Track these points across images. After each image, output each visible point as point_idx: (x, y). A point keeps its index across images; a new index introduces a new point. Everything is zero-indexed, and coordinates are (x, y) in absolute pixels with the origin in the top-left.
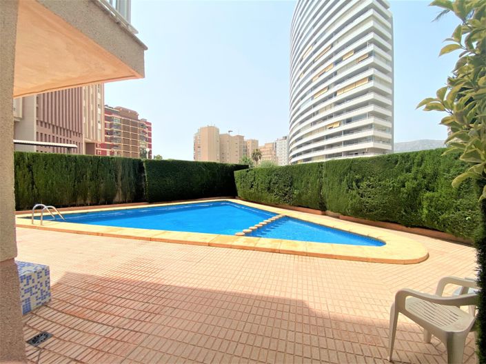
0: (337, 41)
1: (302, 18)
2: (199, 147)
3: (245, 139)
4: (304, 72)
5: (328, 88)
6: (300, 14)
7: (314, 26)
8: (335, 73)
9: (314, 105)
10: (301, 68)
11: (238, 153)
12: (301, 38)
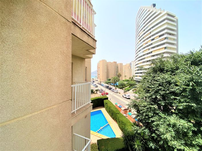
0: (153, 31)
1: (140, 19)
2: (99, 68)
3: (117, 63)
4: (140, 41)
5: (149, 49)
6: (139, 17)
7: (144, 23)
8: (152, 44)
9: (144, 55)
10: (139, 39)
11: (114, 69)
12: (139, 27)
